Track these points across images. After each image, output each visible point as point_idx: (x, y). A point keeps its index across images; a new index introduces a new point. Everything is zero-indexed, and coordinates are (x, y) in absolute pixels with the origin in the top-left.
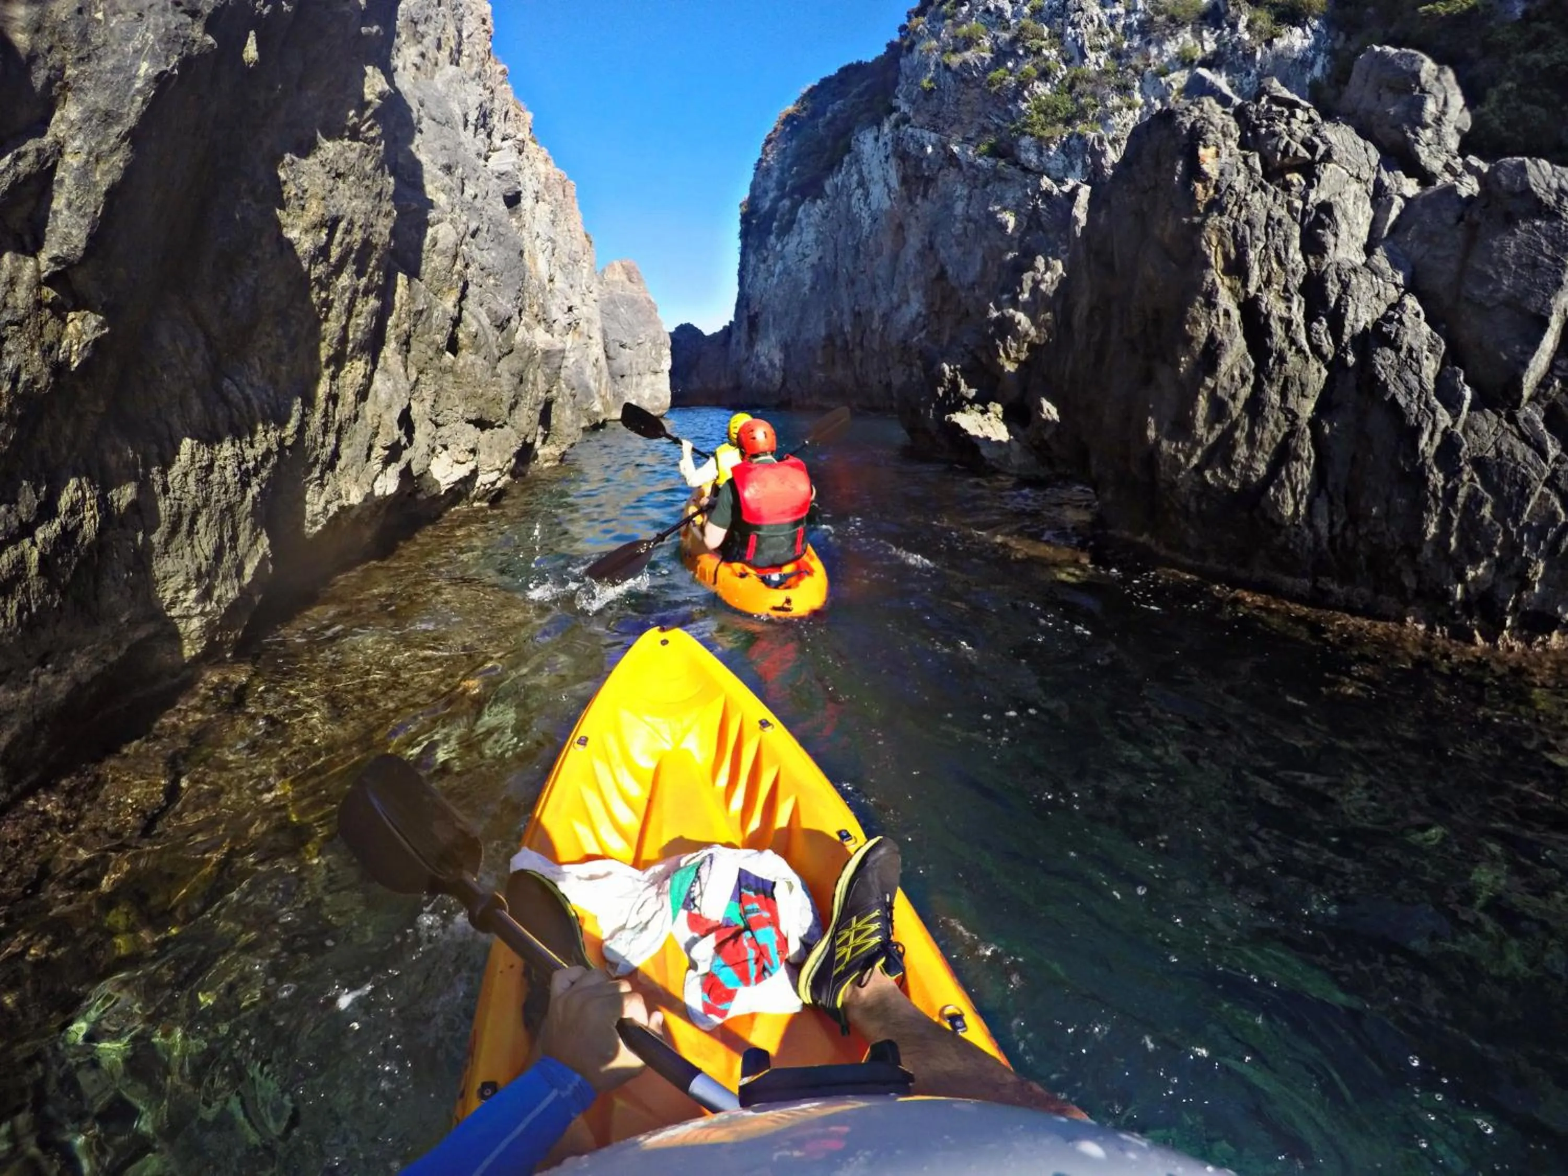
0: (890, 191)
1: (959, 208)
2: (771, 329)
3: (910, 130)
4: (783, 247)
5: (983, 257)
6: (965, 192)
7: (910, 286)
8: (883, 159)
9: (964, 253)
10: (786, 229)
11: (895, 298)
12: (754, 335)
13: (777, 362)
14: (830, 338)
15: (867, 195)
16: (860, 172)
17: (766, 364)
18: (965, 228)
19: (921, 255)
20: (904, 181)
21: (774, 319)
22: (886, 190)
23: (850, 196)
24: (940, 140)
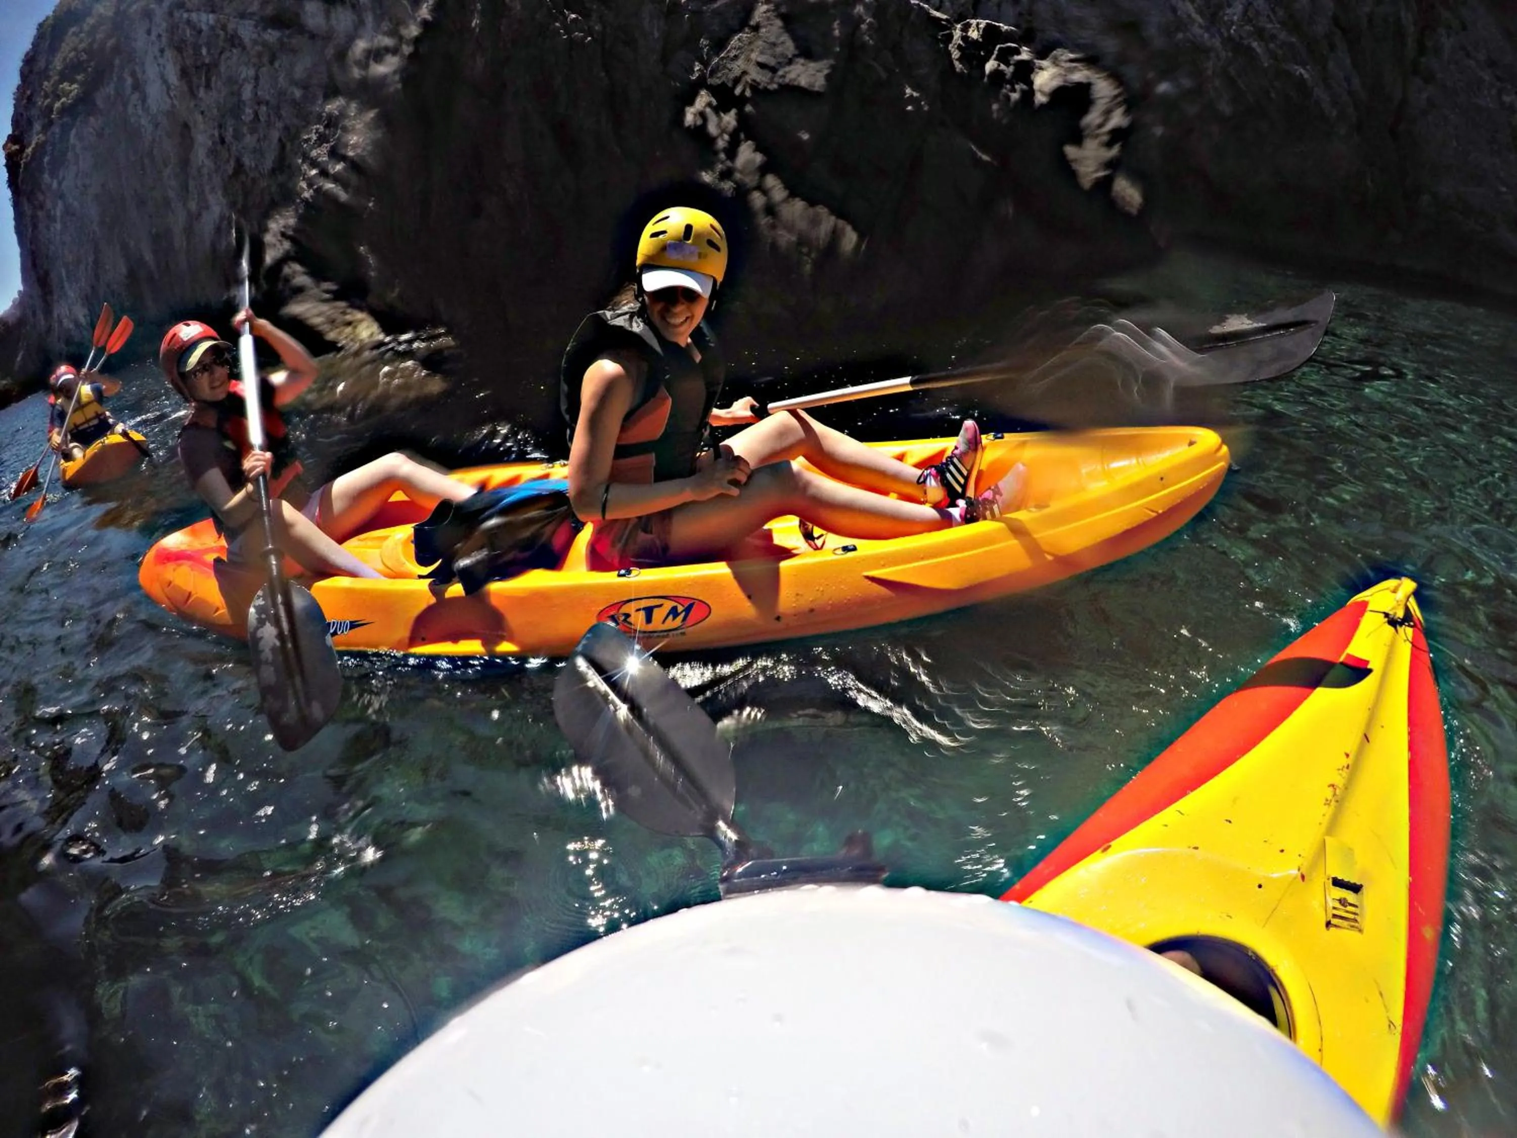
0: (168, 88)
1: (247, 93)
2: (66, 285)
3: (185, 15)
4: (60, 184)
5: (280, 140)
6: (252, 72)
7: (207, 188)
8: (158, 54)
9: (258, 140)
10: (57, 164)
11: (193, 206)
12: (49, 298)
13: (82, 320)
14: (132, 274)
15: (144, 99)
16: (133, 74)
17: (71, 326)
18: (256, 114)
19: (212, 153)
20: (184, 73)
21: (68, 272)
22: (164, 87)
23: (125, 105)
24: (218, 21)
